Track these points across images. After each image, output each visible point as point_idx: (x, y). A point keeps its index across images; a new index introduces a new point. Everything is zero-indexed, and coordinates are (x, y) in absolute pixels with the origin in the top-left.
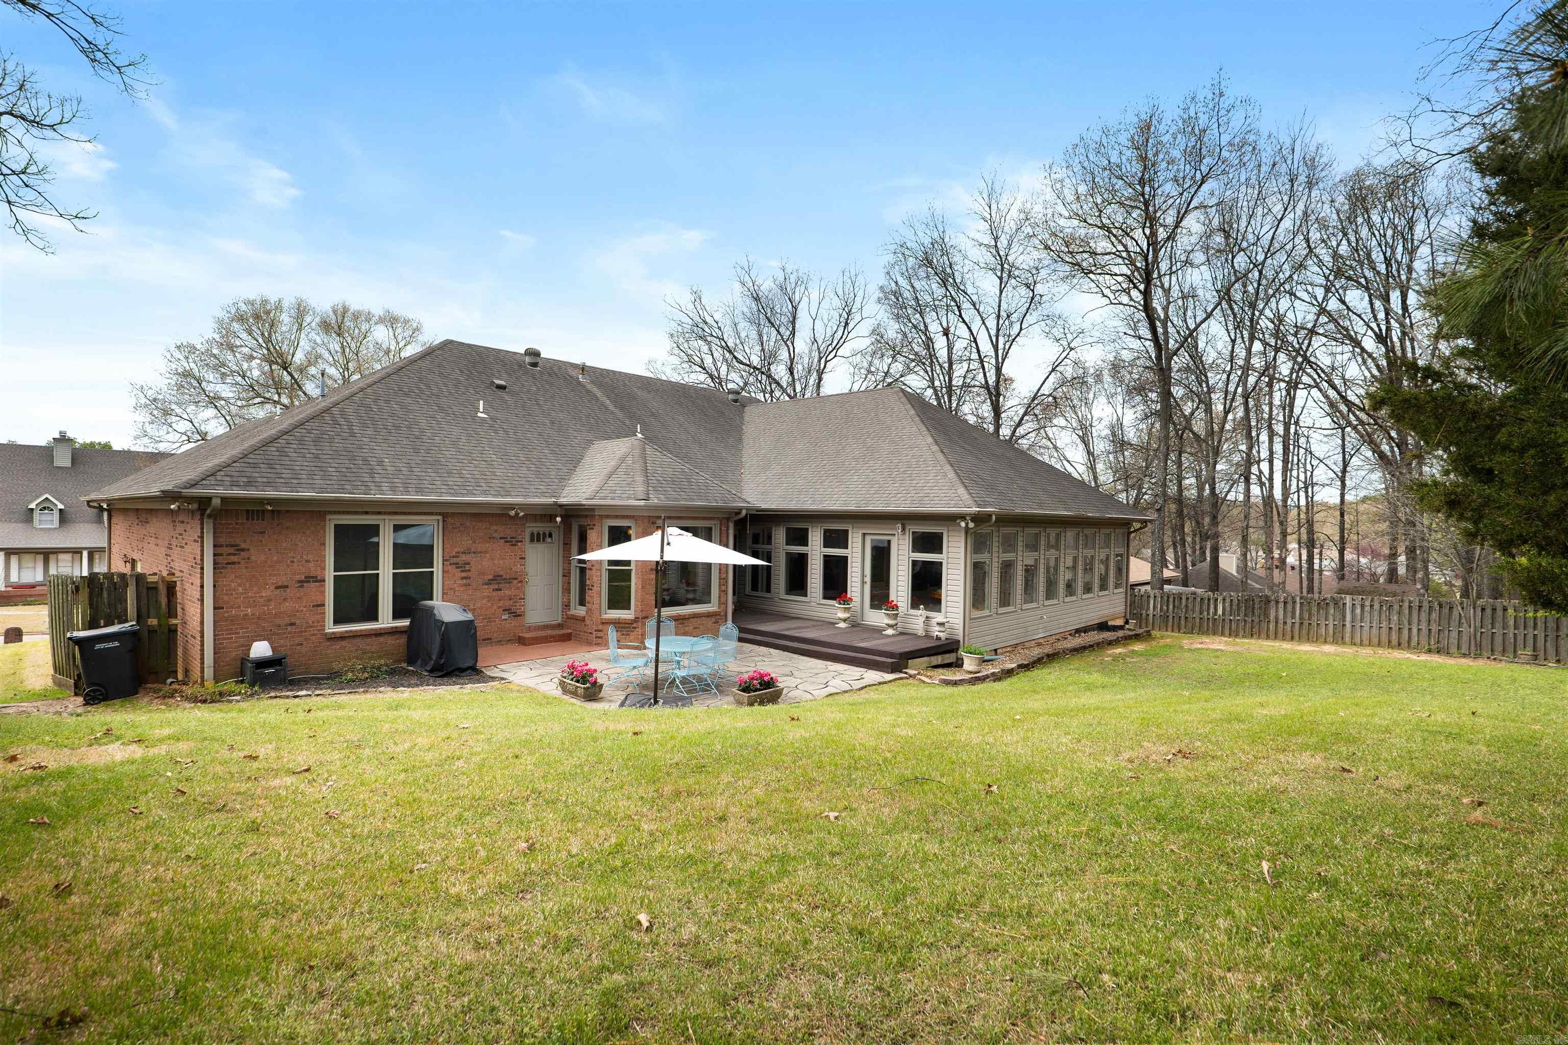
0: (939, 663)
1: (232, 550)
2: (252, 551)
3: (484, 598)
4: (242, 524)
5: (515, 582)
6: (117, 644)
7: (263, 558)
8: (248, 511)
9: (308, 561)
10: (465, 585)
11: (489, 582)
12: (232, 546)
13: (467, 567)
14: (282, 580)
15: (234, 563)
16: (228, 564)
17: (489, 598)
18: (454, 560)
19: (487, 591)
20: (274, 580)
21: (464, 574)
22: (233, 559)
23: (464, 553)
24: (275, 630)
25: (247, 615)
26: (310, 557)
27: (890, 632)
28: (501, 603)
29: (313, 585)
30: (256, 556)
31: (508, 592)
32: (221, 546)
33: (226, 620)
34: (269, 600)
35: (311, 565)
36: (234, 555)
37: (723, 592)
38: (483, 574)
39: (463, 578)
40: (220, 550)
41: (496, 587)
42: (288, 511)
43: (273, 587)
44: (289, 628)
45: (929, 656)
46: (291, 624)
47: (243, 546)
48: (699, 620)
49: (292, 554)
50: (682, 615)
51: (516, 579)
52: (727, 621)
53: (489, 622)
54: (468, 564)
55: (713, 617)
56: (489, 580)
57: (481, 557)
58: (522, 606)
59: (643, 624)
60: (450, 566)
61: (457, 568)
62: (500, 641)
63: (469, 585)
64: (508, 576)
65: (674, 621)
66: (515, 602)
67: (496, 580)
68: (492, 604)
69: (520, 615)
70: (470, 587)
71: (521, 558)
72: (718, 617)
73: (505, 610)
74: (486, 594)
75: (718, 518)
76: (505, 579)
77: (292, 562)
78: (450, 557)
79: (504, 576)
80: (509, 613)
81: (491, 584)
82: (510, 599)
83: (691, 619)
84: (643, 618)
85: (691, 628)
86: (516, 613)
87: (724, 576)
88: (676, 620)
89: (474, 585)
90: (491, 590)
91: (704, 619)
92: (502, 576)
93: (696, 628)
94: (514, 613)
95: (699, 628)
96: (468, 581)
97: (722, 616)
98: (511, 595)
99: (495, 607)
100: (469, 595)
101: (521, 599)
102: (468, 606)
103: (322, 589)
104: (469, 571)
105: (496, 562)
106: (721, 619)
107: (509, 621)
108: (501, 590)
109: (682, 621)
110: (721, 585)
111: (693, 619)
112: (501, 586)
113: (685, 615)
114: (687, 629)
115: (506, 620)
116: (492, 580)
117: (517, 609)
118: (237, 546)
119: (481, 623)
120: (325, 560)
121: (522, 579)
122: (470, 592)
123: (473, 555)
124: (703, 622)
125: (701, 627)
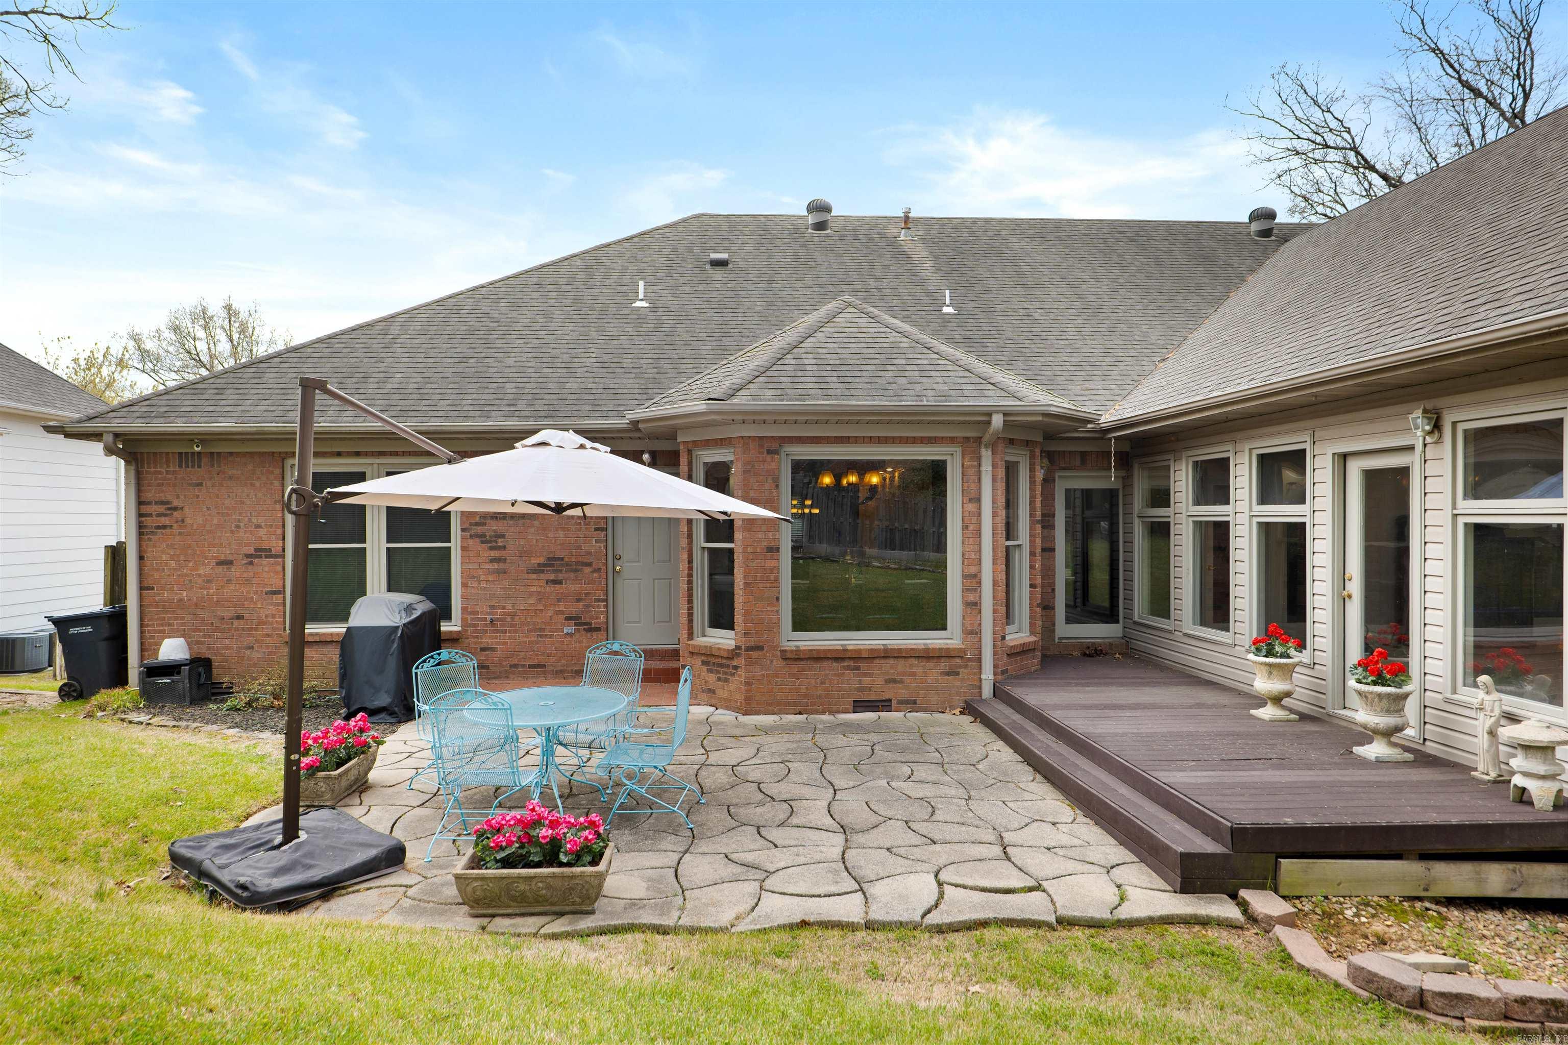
0: (1470, 890)
1: (162, 509)
2: (186, 509)
3: (531, 594)
4: (174, 472)
5: (587, 570)
6: (89, 629)
7: (200, 520)
8: (180, 454)
9: (258, 527)
10: (497, 572)
11: (539, 569)
12: (162, 503)
13: (500, 542)
14: (226, 553)
15: (164, 527)
16: (158, 527)
17: (541, 597)
18: (479, 530)
19: (537, 583)
20: (214, 552)
21: (494, 554)
22: (165, 521)
23: (494, 518)
24: (217, 623)
25: (181, 600)
26: (261, 521)
27: (1375, 750)
28: (562, 605)
29: (265, 561)
30: (193, 518)
31: (573, 588)
32: (149, 503)
33: (157, 606)
34: (209, 581)
35: (262, 532)
36: (165, 515)
37: (973, 606)
38: (529, 554)
39: (493, 560)
40: (146, 509)
41: (552, 577)
42: (231, 454)
43: (213, 563)
44: (236, 623)
45: (1424, 857)
46: (240, 617)
47: (176, 503)
48: (901, 665)
49: (236, 516)
50: (851, 651)
51: (589, 565)
52: (980, 673)
53: (541, 636)
54: (503, 536)
55: (943, 660)
56: (539, 565)
57: (523, 525)
58: (602, 612)
59: (751, 662)
60: (478, 540)
61: (482, 542)
62: (561, 672)
63: (505, 573)
64: (573, 560)
65: (830, 662)
66: (588, 606)
67: (552, 565)
68: (545, 606)
69: (598, 629)
70: (506, 576)
71: (596, 529)
72: (958, 661)
73: (568, 619)
74: (534, 589)
75: (952, 440)
76: (567, 564)
77: (238, 527)
78: (471, 524)
79: (566, 560)
80: (576, 625)
81: (543, 571)
82: (578, 600)
83: (877, 661)
84: (750, 649)
85: (880, 680)
86: (590, 624)
87: (973, 570)
88: (836, 659)
89: (513, 571)
90: (543, 582)
91: (915, 662)
92: (562, 559)
93: (894, 681)
94: (585, 624)
95: (901, 682)
96: (502, 565)
97: (969, 660)
98: (580, 593)
99: (551, 612)
100: (505, 588)
101: (598, 600)
102: (504, 608)
103: (280, 568)
104: (504, 548)
105: (551, 535)
106: (966, 666)
107: (577, 637)
108: (560, 583)
109: (852, 663)
110: (966, 590)
111: (882, 661)
112: (560, 576)
113: (859, 651)
114: (867, 680)
115: (571, 635)
116: (545, 565)
117: (592, 618)
118: (168, 503)
119: (527, 637)
120: (283, 526)
121: (600, 565)
122: (506, 584)
123: (511, 522)
124: (914, 670)
125: (907, 679)
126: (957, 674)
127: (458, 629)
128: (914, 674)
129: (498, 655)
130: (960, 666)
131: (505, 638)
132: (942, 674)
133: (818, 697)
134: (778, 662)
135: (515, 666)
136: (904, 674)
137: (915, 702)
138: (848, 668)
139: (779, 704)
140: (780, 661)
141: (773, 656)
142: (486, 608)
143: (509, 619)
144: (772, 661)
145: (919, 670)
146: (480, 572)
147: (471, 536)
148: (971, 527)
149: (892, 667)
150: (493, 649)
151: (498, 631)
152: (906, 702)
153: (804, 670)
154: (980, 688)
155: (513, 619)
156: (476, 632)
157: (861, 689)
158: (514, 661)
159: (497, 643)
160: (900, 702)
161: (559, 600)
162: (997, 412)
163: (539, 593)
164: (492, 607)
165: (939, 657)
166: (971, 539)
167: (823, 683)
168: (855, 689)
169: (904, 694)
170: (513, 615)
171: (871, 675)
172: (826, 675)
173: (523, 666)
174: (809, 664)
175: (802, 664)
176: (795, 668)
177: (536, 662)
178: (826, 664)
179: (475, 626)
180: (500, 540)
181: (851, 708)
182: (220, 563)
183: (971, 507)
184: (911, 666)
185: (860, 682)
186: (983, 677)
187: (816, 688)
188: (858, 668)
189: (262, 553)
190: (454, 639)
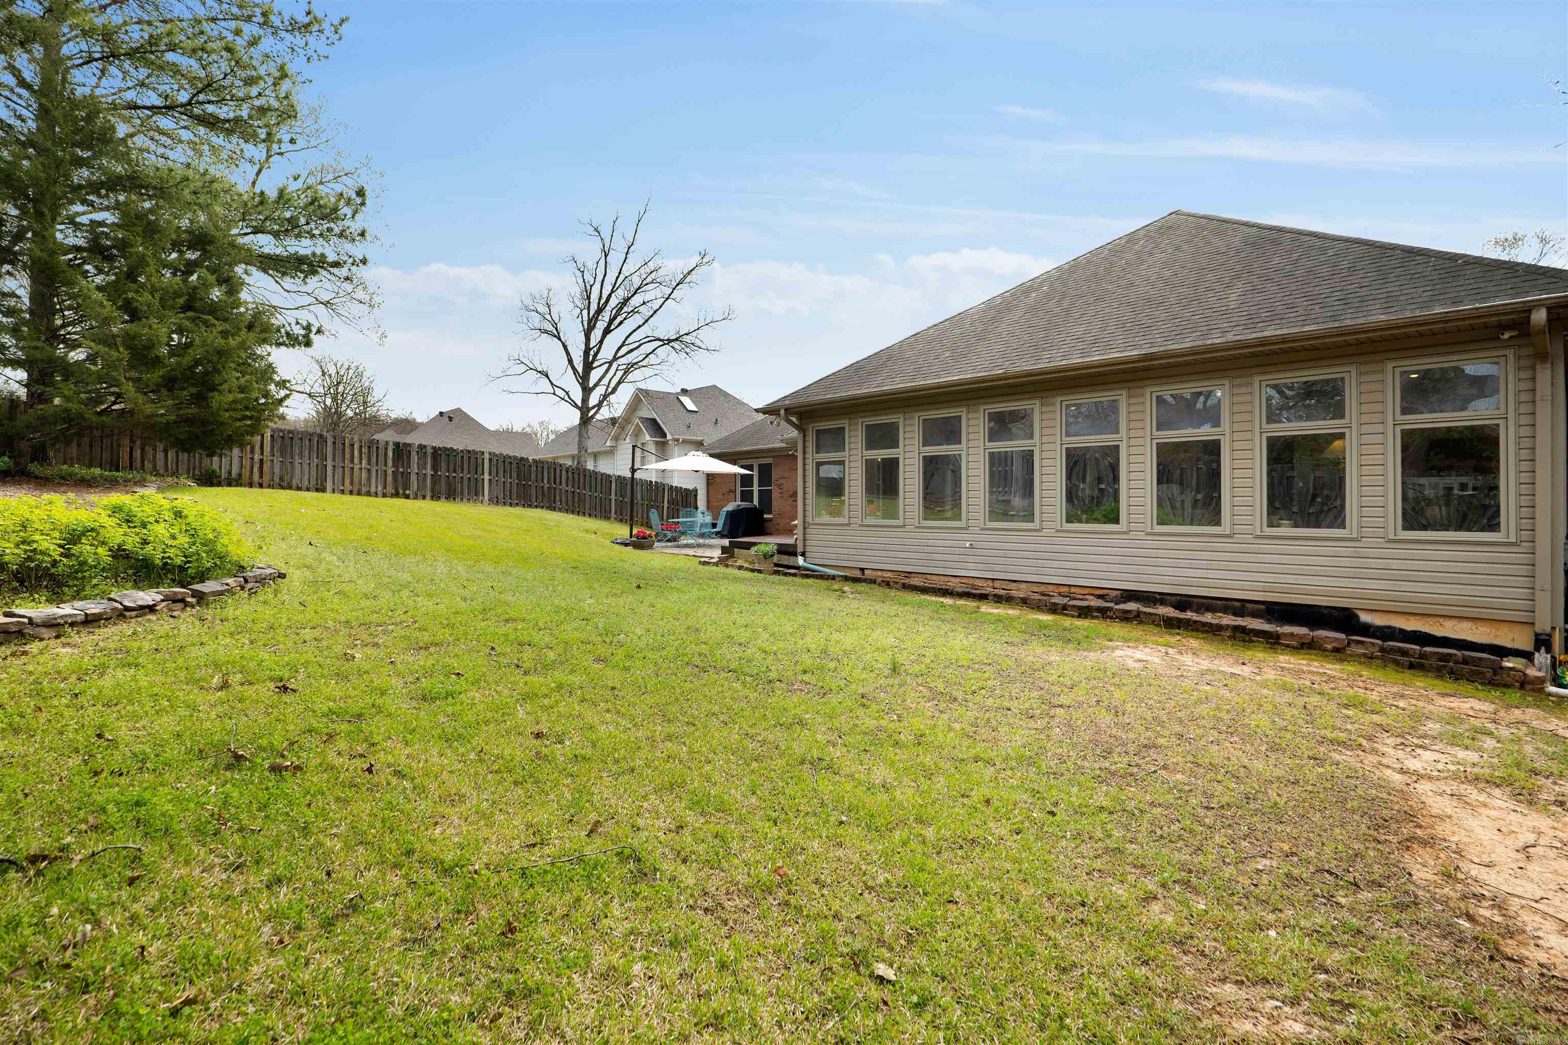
9: (730, 482)
21: (780, 491)
23: (780, 478)
39: (780, 493)
54: (783, 485)
61: (778, 487)
63: (783, 497)
70: (783, 499)
77: (726, 483)
78: (775, 481)
89: (785, 497)
96: (782, 495)
100: (782, 503)
103: (734, 496)
104: (783, 489)
120: (736, 482)
122: (783, 501)
123: (785, 480)
127: (771, 517)
129: (781, 526)
142: (778, 510)
143: (784, 514)
146: (777, 497)
150: (779, 525)
151: (781, 519)
156: (775, 518)
159: (781, 522)
164: (780, 510)
170: (785, 512)
182: (723, 494)
189: (731, 491)
190: (770, 520)
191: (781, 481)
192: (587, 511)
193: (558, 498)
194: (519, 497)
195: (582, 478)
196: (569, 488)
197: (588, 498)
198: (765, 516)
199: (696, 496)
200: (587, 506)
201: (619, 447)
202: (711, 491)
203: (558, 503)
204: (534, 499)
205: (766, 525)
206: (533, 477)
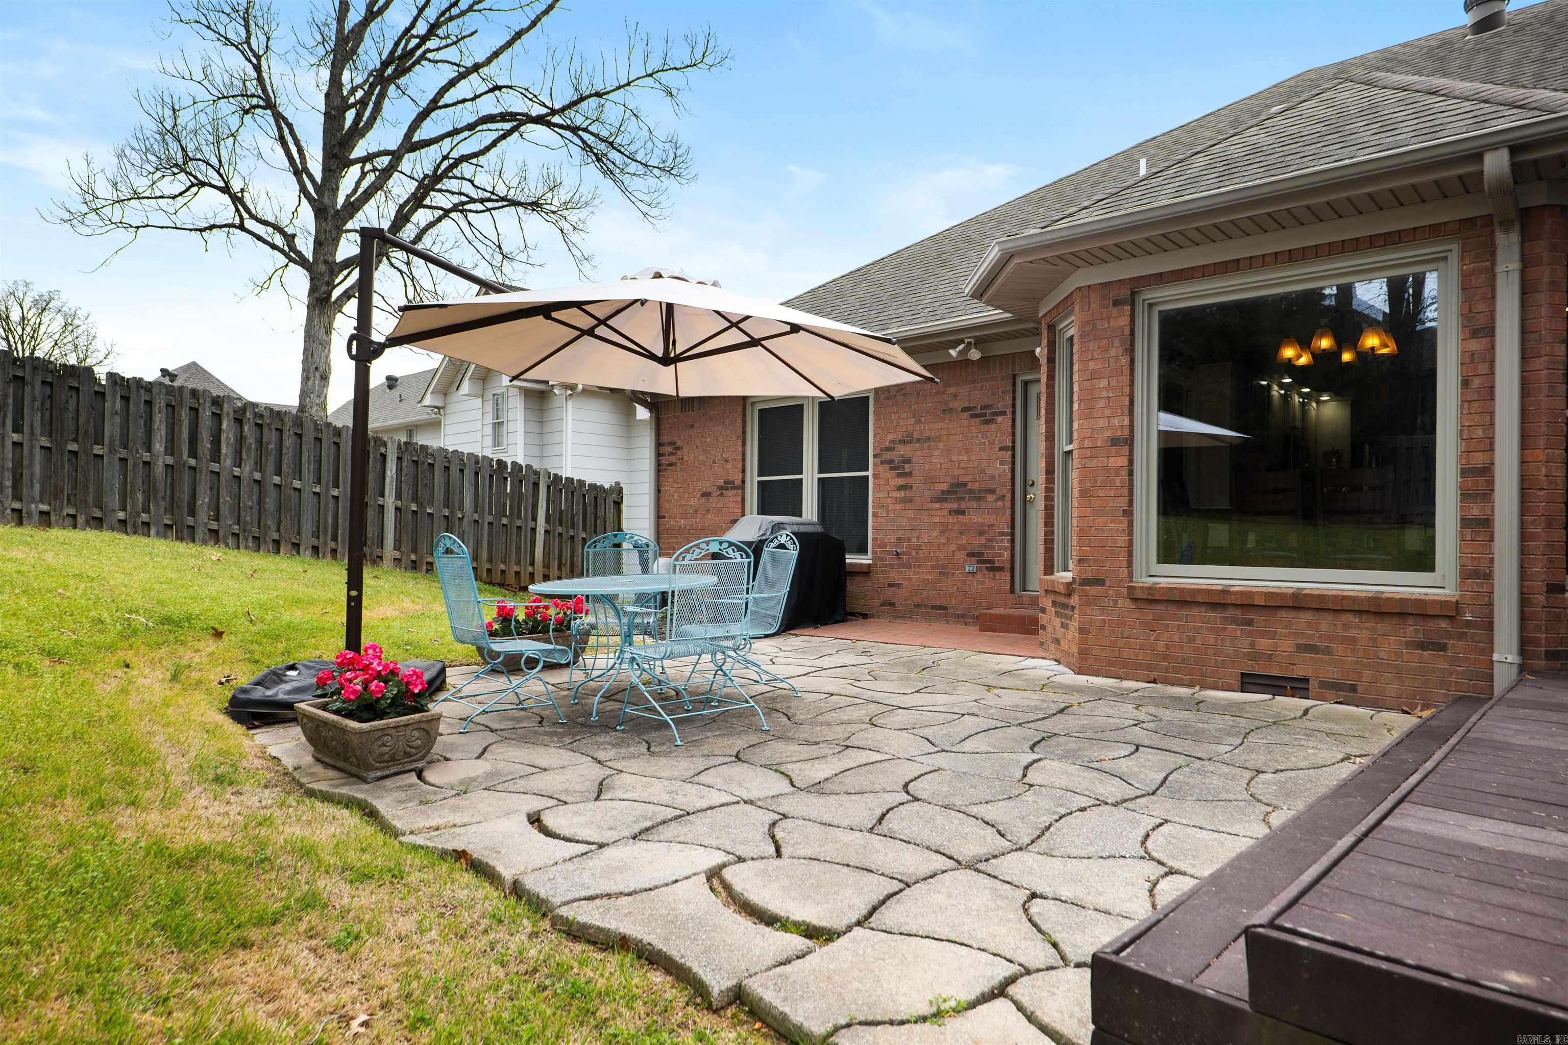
1: (671, 449)
2: (684, 448)
3: (934, 526)
4: (679, 416)
5: (991, 498)
7: (692, 457)
9: (727, 461)
10: (904, 501)
11: (941, 498)
12: (671, 444)
13: (907, 468)
14: (707, 486)
15: (672, 465)
17: (944, 529)
18: (888, 455)
19: (939, 514)
20: (700, 484)
21: (901, 481)
22: (673, 459)
23: (903, 442)
26: (729, 455)
28: (964, 539)
29: (730, 493)
30: (688, 455)
31: (976, 518)
32: (663, 444)
33: (667, 533)
34: (697, 511)
35: (729, 466)
36: (673, 454)
37: (1479, 526)
38: (933, 481)
39: (900, 488)
40: (662, 450)
41: (955, 506)
43: (699, 494)
47: (679, 444)
49: (713, 452)
50: (1236, 593)
51: (992, 491)
52: (1492, 651)
53: (944, 574)
54: (909, 461)
55: (1411, 621)
56: (943, 492)
57: (929, 448)
58: (1006, 549)
59: (1088, 602)
60: (887, 466)
61: (892, 469)
62: (963, 616)
63: (911, 502)
64: (977, 485)
65: (1203, 609)
66: (991, 540)
67: (955, 492)
68: (948, 539)
69: (1001, 569)
70: (912, 506)
71: (1001, 449)
72: (1444, 624)
73: (971, 555)
74: (937, 519)
75: (1436, 232)
76: (971, 492)
77: (714, 462)
78: (882, 450)
79: (969, 486)
80: (978, 562)
81: (945, 500)
82: (981, 533)
83: (1283, 613)
84: (1086, 582)
85: (1287, 645)
86: (993, 562)
87: (1479, 459)
88: (1213, 606)
89: (918, 500)
90: (946, 512)
91: (1355, 620)
92: (965, 485)
93: (1313, 649)
94: (988, 561)
95: (1327, 651)
96: (908, 493)
97: (1468, 624)
98: (983, 525)
99: (953, 547)
100: (910, 519)
101: (1002, 534)
102: (909, 540)
103: (739, 499)
104: (910, 474)
105: (954, 458)
106: (1462, 636)
107: (979, 577)
108: (962, 512)
109: (1238, 613)
110: (1466, 496)
111: (1292, 614)
112: (963, 505)
113: (1250, 594)
114: (1264, 643)
115: (973, 574)
116: (948, 492)
117: (995, 555)
118: (674, 443)
119: (930, 573)
120: (744, 460)
121: (1005, 492)
122: (911, 513)
123: (917, 446)
124: (1352, 633)
125: (1338, 648)
126: (1443, 647)
127: (870, 562)
128: (1352, 641)
129: (902, 592)
130: (1449, 635)
131: (910, 573)
132: (1408, 644)
133: (1183, 660)
134: (1125, 604)
135: (917, 606)
136: (1331, 639)
137: (1353, 688)
138: (1234, 621)
139: (1125, 664)
140: (1128, 603)
141: (1118, 595)
142: (893, 540)
143: (914, 553)
144: (1116, 602)
145: (1363, 635)
146: (889, 501)
147: (882, 463)
148: (1476, 382)
149: (1309, 625)
150: (898, 586)
151: (903, 566)
152: (1336, 686)
153: (1161, 618)
154: (1491, 678)
155: (917, 553)
156: (884, 566)
157: (1254, 656)
158: (917, 600)
159: (904, 579)
160: (1324, 685)
161: (961, 533)
162: (1494, 147)
163: (942, 524)
164: (899, 539)
165: (1403, 615)
166: (1476, 405)
167: (1191, 640)
168: (1245, 654)
169: (1332, 673)
170: (918, 548)
171: (1273, 636)
172: (1196, 629)
173: (926, 606)
174: (1172, 610)
175: (1160, 607)
176: (1149, 614)
177: (938, 603)
178: (1196, 612)
179: (883, 559)
180: (907, 466)
181: (1237, 683)
182: (704, 495)
183: (1475, 345)
184: (1346, 627)
185: (1252, 645)
186: (1496, 657)
187: (1181, 647)
188: (1250, 623)
189: (729, 485)
190: (865, 572)
191: (903, 451)
192: (308, 540)
193: (204, 499)
194: (51, 493)
195: (289, 442)
196: (246, 470)
197: (308, 501)
198: (852, 559)
199: (618, 504)
200: (307, 526)
201: (451, 408)
202: (669, 487)
203: (203, 515)
204: (114, 500)
205: (853, 586)
206: (111, 428)
